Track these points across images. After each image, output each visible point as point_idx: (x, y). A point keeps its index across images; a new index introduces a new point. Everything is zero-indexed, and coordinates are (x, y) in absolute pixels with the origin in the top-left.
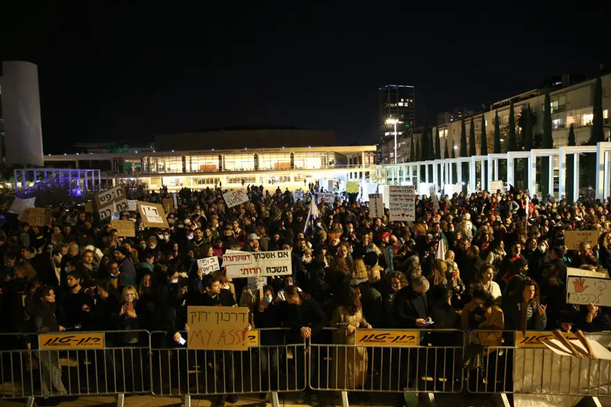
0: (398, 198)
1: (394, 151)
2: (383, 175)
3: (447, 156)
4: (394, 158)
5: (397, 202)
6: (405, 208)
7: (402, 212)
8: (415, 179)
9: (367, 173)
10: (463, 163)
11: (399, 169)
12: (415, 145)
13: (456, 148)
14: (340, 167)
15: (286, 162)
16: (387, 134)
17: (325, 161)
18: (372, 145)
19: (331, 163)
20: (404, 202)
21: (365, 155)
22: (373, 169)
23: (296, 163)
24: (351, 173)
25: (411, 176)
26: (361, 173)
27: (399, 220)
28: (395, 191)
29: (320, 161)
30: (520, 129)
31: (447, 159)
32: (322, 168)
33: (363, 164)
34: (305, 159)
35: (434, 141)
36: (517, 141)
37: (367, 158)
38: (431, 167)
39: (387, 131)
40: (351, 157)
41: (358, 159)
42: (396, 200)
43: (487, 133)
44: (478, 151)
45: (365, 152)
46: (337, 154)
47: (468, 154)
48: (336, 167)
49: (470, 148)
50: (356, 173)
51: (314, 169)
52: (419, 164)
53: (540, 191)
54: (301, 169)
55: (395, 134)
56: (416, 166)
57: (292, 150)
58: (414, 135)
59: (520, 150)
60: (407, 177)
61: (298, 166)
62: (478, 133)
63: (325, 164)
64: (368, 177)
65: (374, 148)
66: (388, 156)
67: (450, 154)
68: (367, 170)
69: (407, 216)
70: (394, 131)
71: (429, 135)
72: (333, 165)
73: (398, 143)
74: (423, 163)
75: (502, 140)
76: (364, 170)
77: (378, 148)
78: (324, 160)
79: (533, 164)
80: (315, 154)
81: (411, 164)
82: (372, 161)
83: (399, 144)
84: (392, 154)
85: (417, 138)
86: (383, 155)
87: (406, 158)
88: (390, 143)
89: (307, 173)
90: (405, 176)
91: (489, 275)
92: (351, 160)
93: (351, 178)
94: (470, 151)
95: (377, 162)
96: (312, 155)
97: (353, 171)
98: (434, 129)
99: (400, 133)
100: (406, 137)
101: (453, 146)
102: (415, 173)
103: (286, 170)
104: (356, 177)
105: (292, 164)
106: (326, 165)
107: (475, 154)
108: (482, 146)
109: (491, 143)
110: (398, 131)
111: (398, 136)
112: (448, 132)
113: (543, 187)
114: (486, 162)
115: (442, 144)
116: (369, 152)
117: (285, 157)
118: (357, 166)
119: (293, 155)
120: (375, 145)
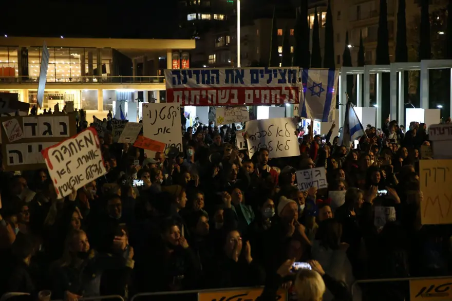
21: (173, 59)
29: (79, 67)
32: (83, 82)
37: (176, 63)
40: (141, 61)
45: (174, 51)
46: (115, 54)
51: (71, 84)
57: (25, 41)
65: (190, 44)
73: (224, 35)
77: (198, 44)
80: (71, 51)
92: (140, 66)
99: (221, 17)
105: (25, 69)
116: (181, 51)
117: (9, 56)
118: (156, 78)
119: (27, 52)
120: (193, 39)
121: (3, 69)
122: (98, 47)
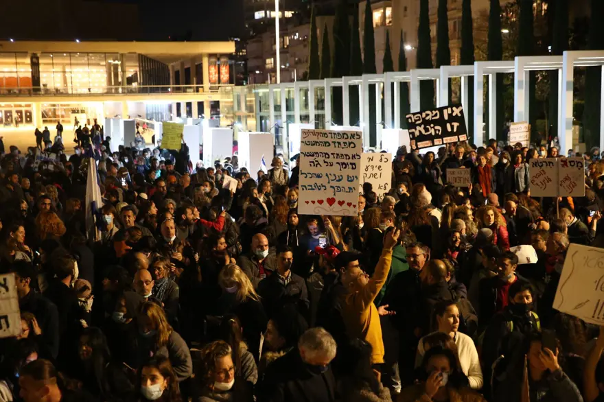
0: (321, 160)
1: (274, 55)
2: (250, 109)
3: (388, 67)
4: (274, 70)
5: (317, 170)
6: (335, 184)
7: (329, 194)
8: (320, 119)
9: (215, 106)
10: (422, 82)
11: (284, 97)
12: (320, 42)
13: (408, 47)
14: (153, 91)
15: (21, 75)
16: (259, 15)
17: (116, 75)
18: (226, 40)
19: (130, 81)
20: (336, 169)
21: (210, 64)
22: (227, 96)
23: (45, 78)
24: (178, 105)
25: (312, 112)
26: (201, 105)
27: (322, 213)
28: (316, 143)
29: (105, 76)
30: (545, 7)
31: (389, 74)
32: (109, 93)
33: (206, 84)
34: (68, 69)
35: (362, 33)
36: (537, 34)
37: (213, 70)
38: (354, 90)
39: (259, 9)
40: (178, 68)
41: (193, 72)
42: (316, 164)
43: (474, 16)
44: (455, 55)
45: (210, 55)
46: (144, 60)
47: (434, 62)
48: (142, 91)
49: (438, 49)
50: (189, 105)
51: (90, 95)
52: (327, 84)
53: (583, 142)
54: (57, 93)
55: (276, 14)
56: (322, 89)
57: (36, 46)
58: (318, 19)
59: (544, 52)
60: (304, 113)
61: (51, 86)
62: (454, 15)
63: (117, 83)
64: (218, 113)
65: (229, 47)
66: (262, 67)
67: (396, 63)
68: (216, 97)
69: (341, 203)
70: (273, 9)
71: (351, 18)
72: (135, 85)
73: (282, 36)
74: (337, 82)
75: (505, 31)
76: (206, 97)
77: (239, 47)
78: (113, 72)
79: (568, 83)
80: (93, 59)
81: (311, 84)
82: (225, 76)
83: (287, 39)
84: (270, 61)
85: (324, 24)
86: (251, 64)
87: (302, 71)
88: (266, 35)
89: (74, 103)
90: (297, 112)
91: (451, 320)
92: (177, 73)
93: (179, 114)
94: (437, 55)
95: (236, 80)
96: (85, 60)
97: (183, 98)
98: (362, 6)
99: (289, 14)
100: (301, 24)
101: (402, 42)
102: (320, 104)
103: (20, 94)
104: (189, 113)
105: (36, 79)
106: (117, 85)
107: (448, 63)
108: (464, 43)
109: (481, 37)
110: (282, 9)
111: (284, 21)
112: (393, 12)
113: (588, 132)
114: (471, 80)
115: (379, 41)
116: (218, 56)
117: (16, 63)
118: (190, 88)
119: (38, 58)
120: (232, 41)
121: (4, 79)
122: (121, 52)
